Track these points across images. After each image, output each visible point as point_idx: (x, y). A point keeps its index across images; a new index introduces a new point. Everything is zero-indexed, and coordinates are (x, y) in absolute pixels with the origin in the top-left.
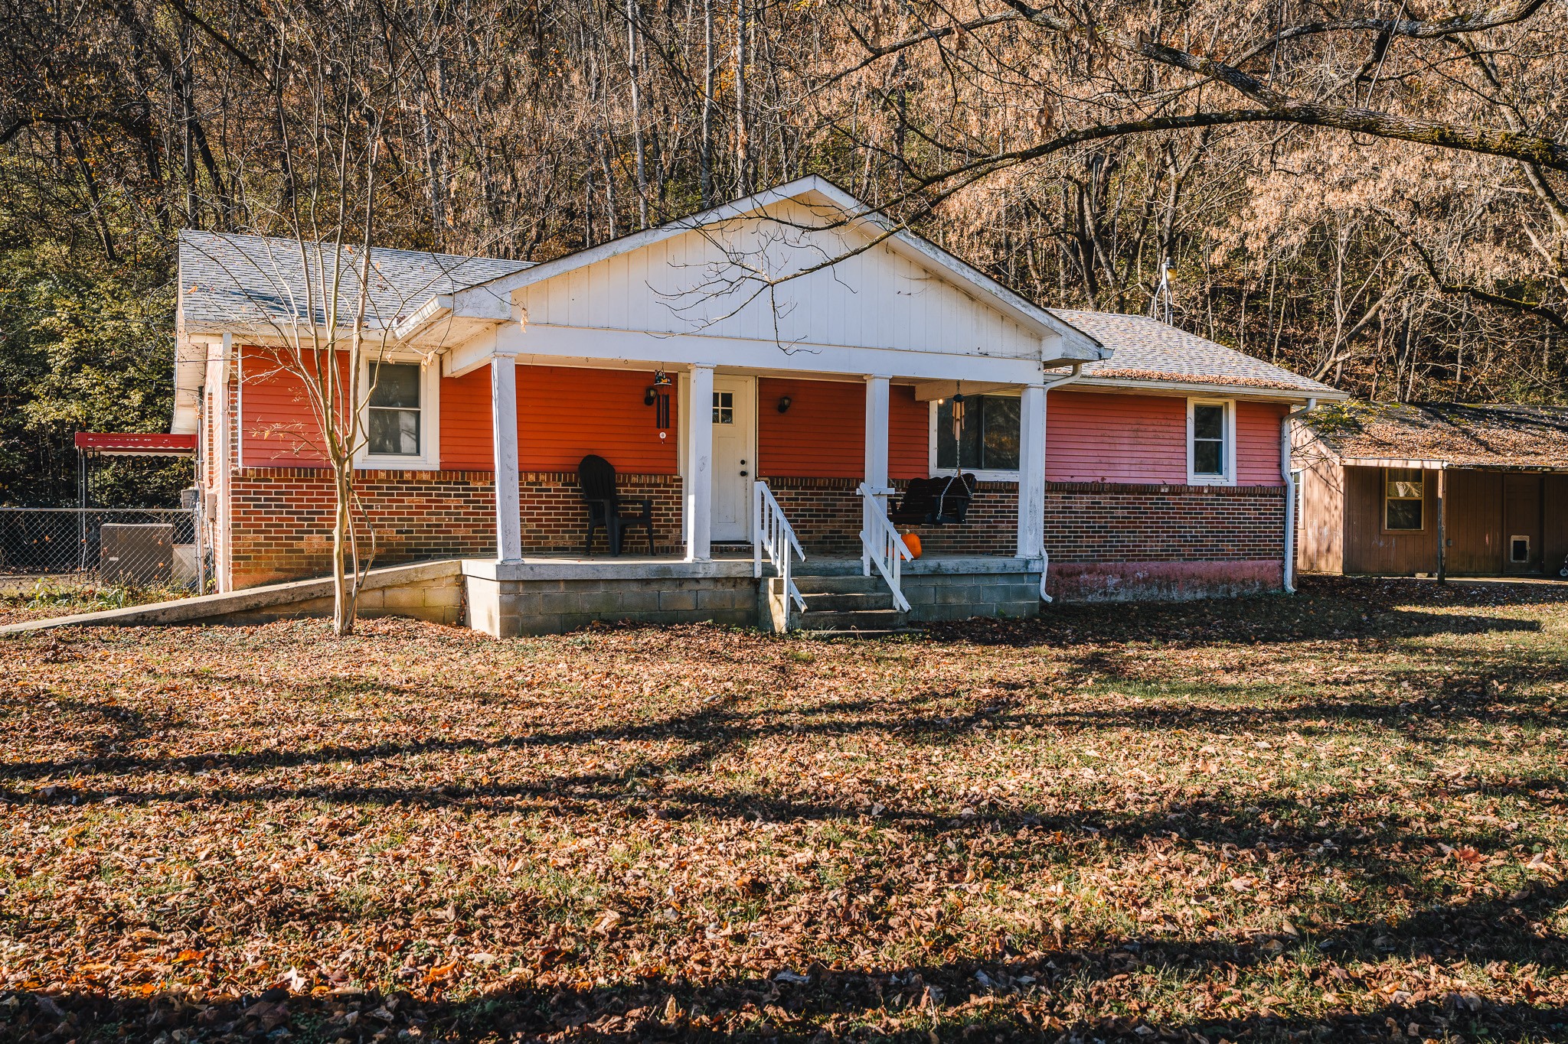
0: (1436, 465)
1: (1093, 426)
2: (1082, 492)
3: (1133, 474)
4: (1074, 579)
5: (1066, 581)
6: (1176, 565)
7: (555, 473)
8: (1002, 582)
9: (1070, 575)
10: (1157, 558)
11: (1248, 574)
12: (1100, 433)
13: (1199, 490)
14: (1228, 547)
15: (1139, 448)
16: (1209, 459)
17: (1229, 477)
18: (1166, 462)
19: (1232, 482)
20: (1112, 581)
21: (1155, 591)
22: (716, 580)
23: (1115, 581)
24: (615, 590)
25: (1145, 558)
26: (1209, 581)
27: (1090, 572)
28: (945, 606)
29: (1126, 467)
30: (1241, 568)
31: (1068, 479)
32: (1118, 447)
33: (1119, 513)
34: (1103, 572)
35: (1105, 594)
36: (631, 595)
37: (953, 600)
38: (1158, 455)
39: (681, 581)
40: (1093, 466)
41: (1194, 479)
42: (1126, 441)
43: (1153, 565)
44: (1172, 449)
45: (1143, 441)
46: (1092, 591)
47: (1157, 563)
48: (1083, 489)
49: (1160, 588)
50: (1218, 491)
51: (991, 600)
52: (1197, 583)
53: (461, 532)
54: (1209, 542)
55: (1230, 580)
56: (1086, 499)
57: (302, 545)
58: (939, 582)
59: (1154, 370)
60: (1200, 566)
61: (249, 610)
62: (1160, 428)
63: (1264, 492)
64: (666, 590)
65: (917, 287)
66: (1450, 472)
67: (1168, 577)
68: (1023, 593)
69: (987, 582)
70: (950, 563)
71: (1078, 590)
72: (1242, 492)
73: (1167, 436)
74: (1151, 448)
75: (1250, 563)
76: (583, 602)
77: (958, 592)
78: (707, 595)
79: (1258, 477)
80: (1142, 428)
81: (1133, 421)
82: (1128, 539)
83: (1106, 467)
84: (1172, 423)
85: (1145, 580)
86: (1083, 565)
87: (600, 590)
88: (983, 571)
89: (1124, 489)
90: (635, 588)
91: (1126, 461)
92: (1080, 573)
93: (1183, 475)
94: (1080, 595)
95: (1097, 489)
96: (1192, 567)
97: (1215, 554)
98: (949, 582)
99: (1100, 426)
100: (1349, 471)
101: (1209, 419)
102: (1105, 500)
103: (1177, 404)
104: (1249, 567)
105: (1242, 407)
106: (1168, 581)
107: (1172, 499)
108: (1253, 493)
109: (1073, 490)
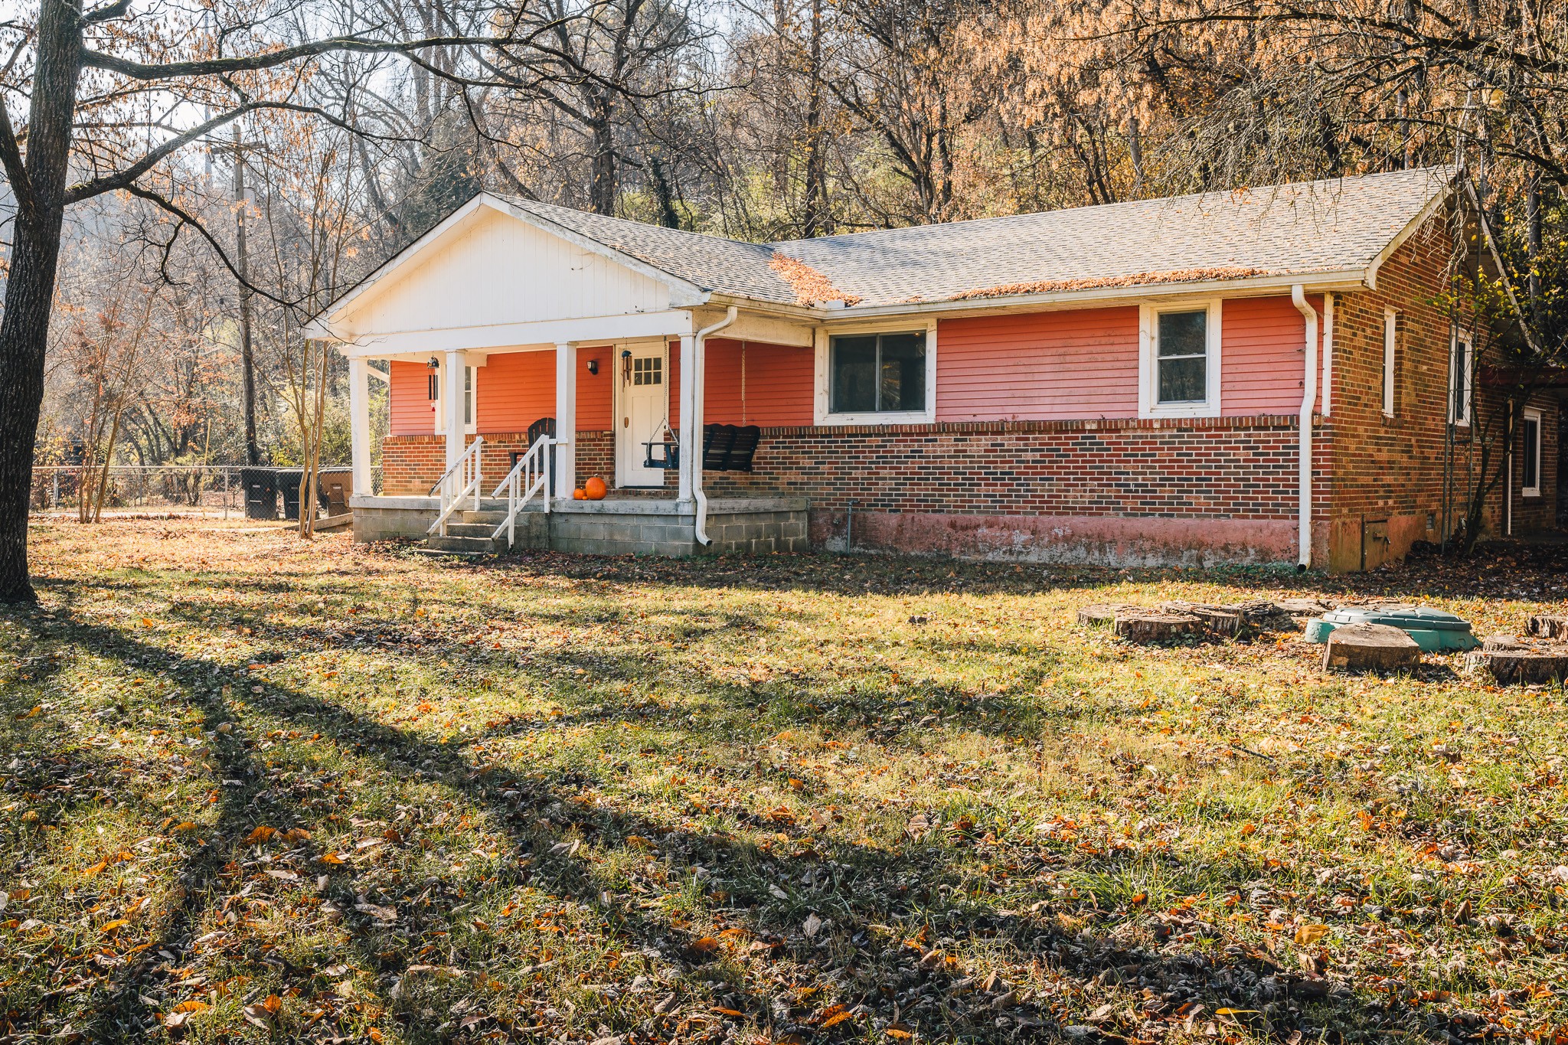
1: (1004, 354)
2: (978, 433)
3: (1056, 408)
4: (970, 532)
5: (961, 535)
6: (1112, 521)
9: (965, 528)
10: (1084, 511)
11: (1233, 537)
12: (1011, 362)
13: (1147, 425)
14: (1198, 499)
15: (1067, 375)
16: (1183, 383)
17: (1210, 408)
18: (1108, 390)
20: (1020, 538)
21: (1081, 552)
23: (1024, 537)
25: (1067, 510)
26: (1166, 544)
27: (991, 526)
29: (1047, 400)
30: (1223, 529)
31: (970, 419)
32: (1037, 377)
33: (1029, 456)
34: (1007, 526)
35: (1011, 552)
37: (617, 537)
38: (1095, 383)
40: (1002, 402)
41: (1149, 405)
42: (1048, 368)
43: (1079, 521)
44: (1117, 373)
45: (1072, 367)
46: (993, 548)
47: (1082, 518)
49: (1088, 550)
51: (650, 539)
52: (1147, 545)
54: (1166, 492)
55: (1201, 545)
56: (985, 441)
58: (607, 520)
60: (1154, 525)
62: (1099, 349)
63: (1261, 424)
67: (1100, 536)
71: (975, 546)
72: (1222, 425)
73: (1109, 357)
74: (1085, 375)
75: (1238, 522)
79: (1263, 403)
80: (1072, 350)
81: (1059, 343)
82: (1042, 489)
83: (1021, 401)
84: (1117, 340)
85: (1066, 539)
86: (982, 518)
88: (639, 512)
89: (1031, 427)
91: (1048, 392)
92: (977, 526)
93: (1132, 406)
94: (978, 552)
95: (998, 429)
96: (1140, 524)
98: (615, 520)
99: (1012, 354)
101: (1182, 330)
102: (1009, 441)
103: (1124, 316)
104: (1238, 528)
105: (1233, 307)
106: (1102, 542)
107: (1104, 438)
108: (1240, 425)
109: (966, 431)
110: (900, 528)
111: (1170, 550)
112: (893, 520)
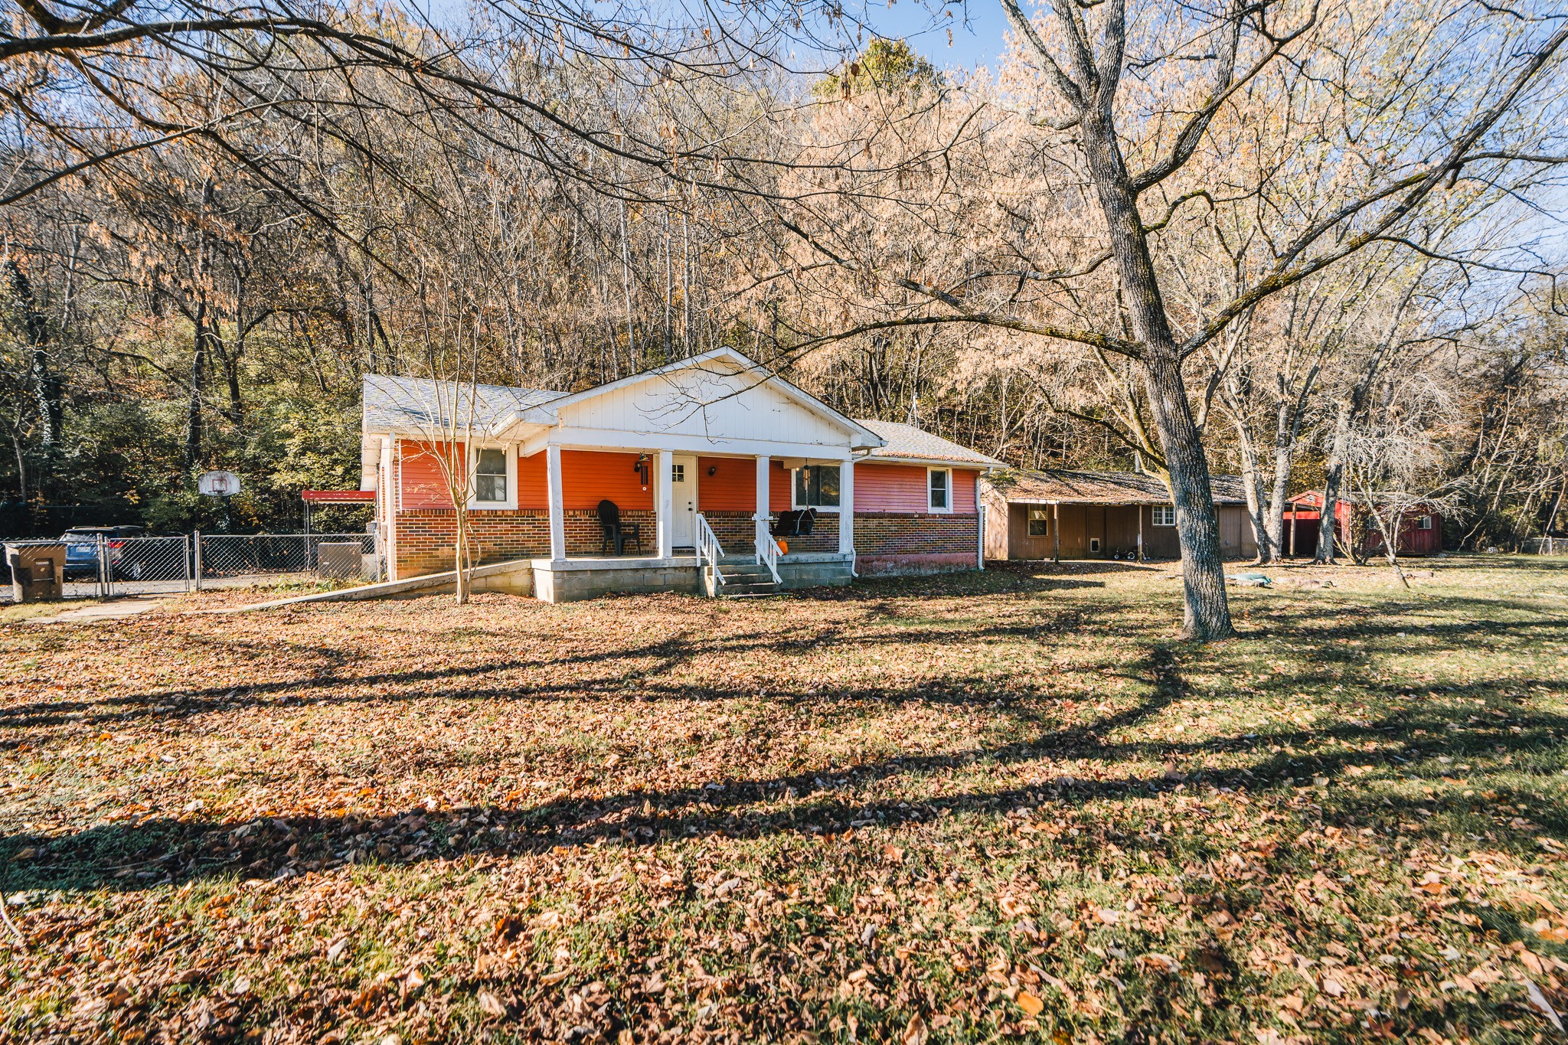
0: (1053, 502)
2: (873, 518)
3: (900, 507)
4: (869, 564)
5: (865, 565)
6: (923, 556)
7: (584, 510)
8: (831, 567)
9: (867, 562)
10: (913, 552)
11: (959, 560)
12: (882, 486)
13: (934, 516)
14: (949, 546)
15: (903, 494)
16: (939, 500)
17: (950, 509)
18: (917, 501)
19: (951, 512)
20: (890, 565)
22: (675, 568)
24: (619, 575)
25: (907, 552)
26: (940, 564)
27: (878, 560)
28: (801, 580)
29: (896, 504)
30: (956, 557)
31: (866, 511)
32: (892, 493)
33: (893, 528)
34: (885, 560)
35: (886, 572)
36: (628, 578)
37: (805, 577)
38: (912, 498)
39: (656, 570)
40: (879, 504)
41: (931, 509)
42: (896, 490)
43: (911, 556)
44: (920, 494)
45: (905, 490)
46: (879, 570)
47: (913, 555)
48: (874, 516)
50: (944, 517)
51: (826, 577)
52: (934, 565)
53: (531, 544)
54: (940, 543)
55: (950, 563)
56: (876, 521)
57: (438, 553)
58: (797, 567)
59: (910, 452)
60: (935, 557)
61: (406, 591)
62: (914, 483)
63: (967, 517)
64: (648, 574)
65: (783, 407)
66: (1061, 506)
67: (919, 562)
68: (843, 572)
69: (823, 567)
70: (803, 557)
71: (872, 570)
72: (957, 517)
73: (917, 487)
74: (909, 494)
75: (960, 554)
76: (601, 582)
77: (808, 573)
78: (671, 577)
79: (964, 509)
80: (904, 483)
81: (899, 479)
82: (898, 542)
83: (886, 504)
84: (920, 480)
85: (907, 564)
86: (874, 557)
87: (611, 575)
88: (821, 560)
89: (894, 515)
90: (630, 573)
91: (896, 500)
92: (873, 561)
93: (926, 508)
94: (873, 573)
95: (881, 516)
96: (931, 557)
97: (943, 550)
98: (803, 567)
99: (881, 482)
100: (1011, 506)
101: (939, 478)
102: (885, 522)
103: (921, 470)
104: (961, 557)
105: (956, 472)
107: (920, 521)
108: (961, 517)
109: (868, 516)
111: (941, 566)
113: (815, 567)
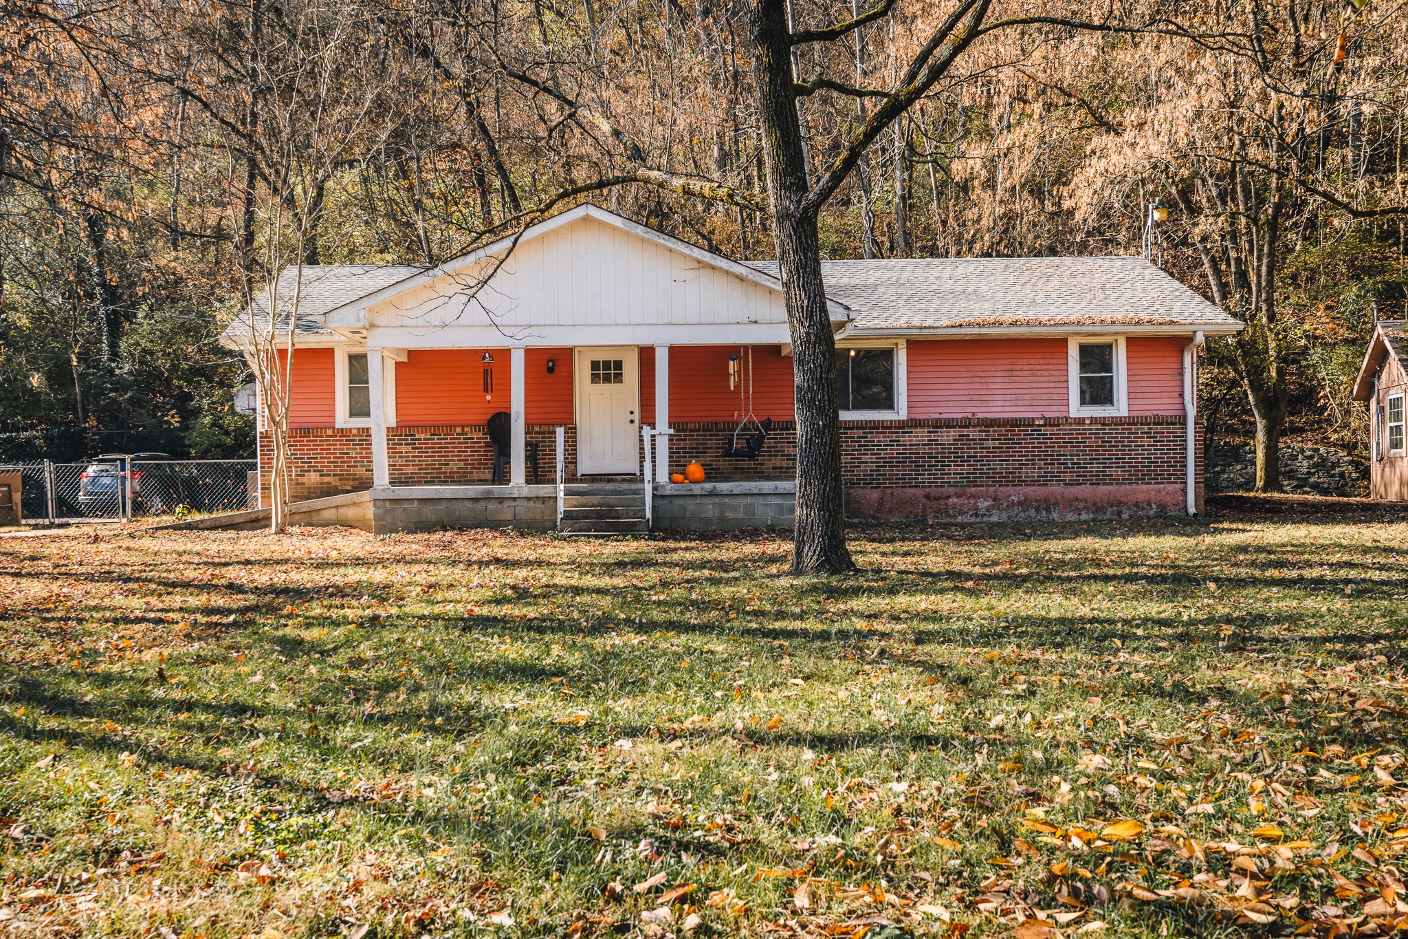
1: (964, 368)
2: (948, 427)
3: (1007, 409)
4: (942, 502)
5: (934, 504)
6: (1056, 489)
9: (937, 499)
10: (1034, 483)
11: (1141, 497)
12: (969, 374)
13: (1080, 421)
14: (1117, 472)
15: (1014, 385)
16: (1098, 392)
17: (1121, 407)
18: (1046, 397)
20: (983, 504)
21: (1033, 513)
22: (529, 499)
23: (987, 504)
24: (454, 505)
25: (1019, 483)
26: (1095, 504)
27: (959, 496)
28: (723, 518)
29: (999, 403)
30: (1134, 492)
31: (937, 416)
32: (990, 386)
33: (990, 444)
34: (972, 496)
35: (977, 515)
37: (730, 515)
38: (1035, 391)
39: (501, 500)
40: (963, 404)
41: (1076, 409)
42: (999, 380)
43: (1029, 490)
44: (1052, 385)
45: (1018, 379)
46: (961, 513)
47: (1033, 488)
48: (950, 424)
49: (1038, 510)
50: (1103, 422)
51: (766, 515)
52: (1081, 505)
54: (1095, 468)
55: (1120, 503)
56: (954, 433)
57: (304, 480)
60: (1086, 491)
62: (1038, 367)
63: (1159, 420)
64: (491, 506)
65: (690, 275)
67: (1046, 500)
71: (947, 512)
72: (1132, 421)
73: (1046, 373)
74: (1028, 385)
75: (1144, 487)
79: (1156, 407)
80: (1018, 367)
81: (1007, 362)
82: (1001, 467)
83: (978, 404)
84: (1051, 361)
85: (1020, 503)
86: (952, 491)
87: (443, 506)
89: (993, 423)
90: (468, 504)
91: (1000, 397)
92: (948, 497)
93: (1065, 408)
94: (950, 516)
95: (965, 424)
96: (1074, 491)
97: (1099, 479)
99: (970, 368)
101: (1096, 356)
102: (974, 433)
103: (1057, 345)
104: (1144, 491)
105: (1134, 342)
106: (1047, 504)
107: (1049, 430)
108: (1144, 421)
109: (937, 425)
110: (881, 501)
111: (1098, 508)
112: (875, 495)
113: (749, 500)
